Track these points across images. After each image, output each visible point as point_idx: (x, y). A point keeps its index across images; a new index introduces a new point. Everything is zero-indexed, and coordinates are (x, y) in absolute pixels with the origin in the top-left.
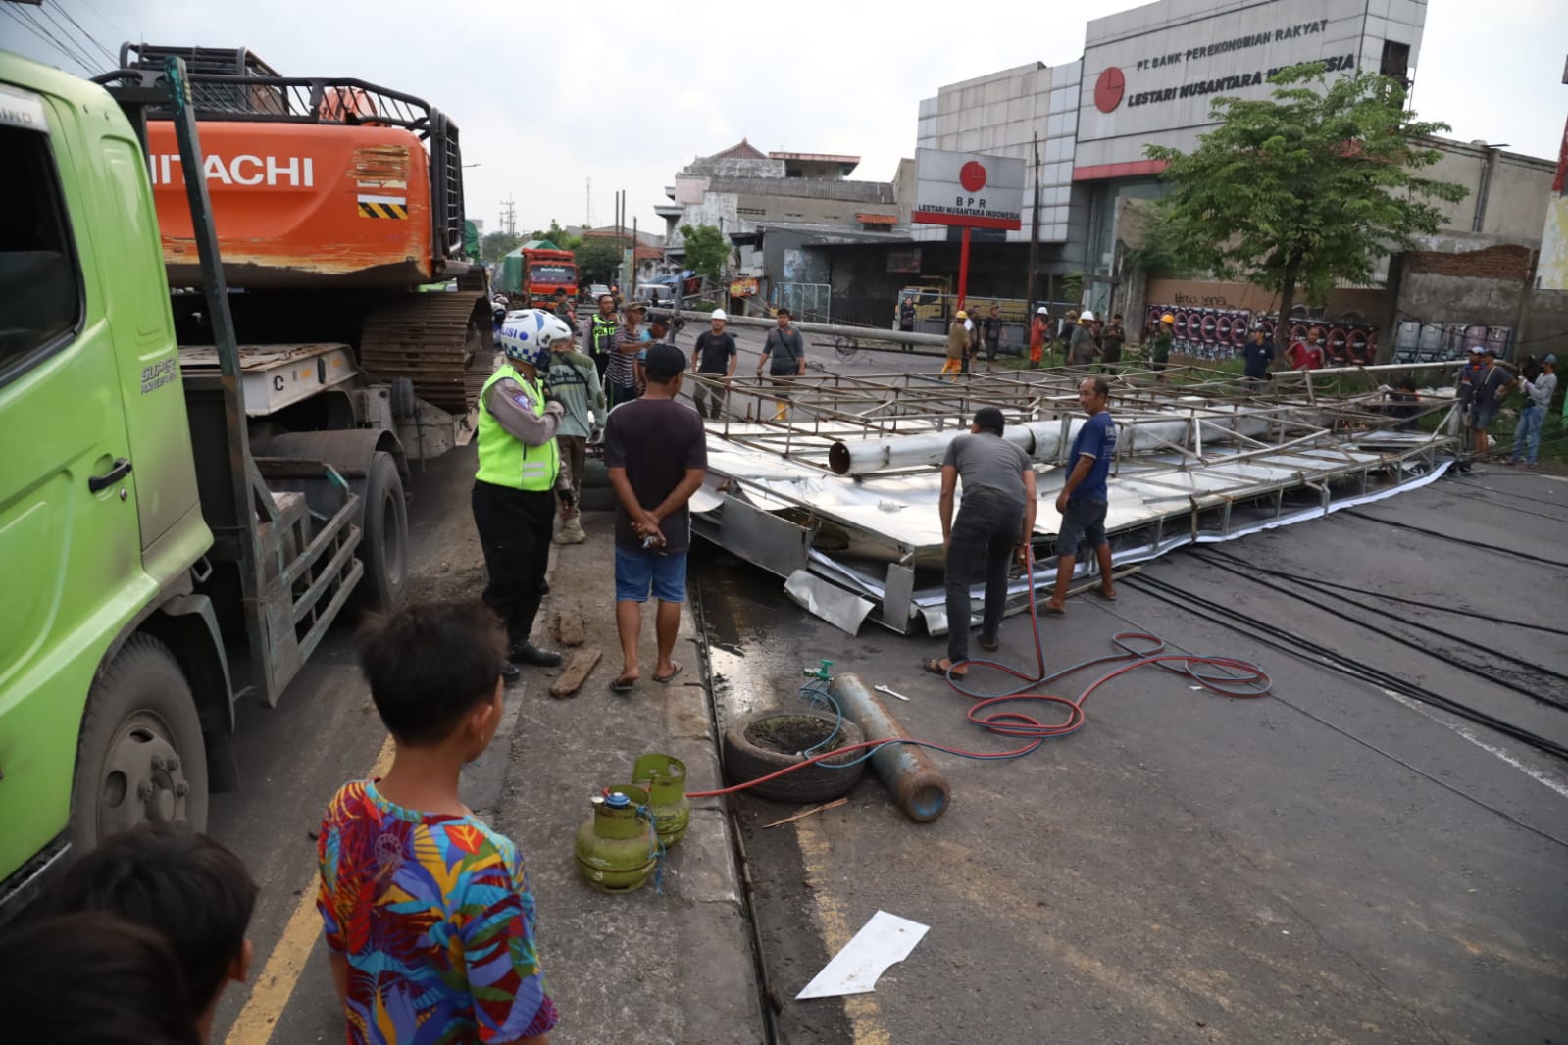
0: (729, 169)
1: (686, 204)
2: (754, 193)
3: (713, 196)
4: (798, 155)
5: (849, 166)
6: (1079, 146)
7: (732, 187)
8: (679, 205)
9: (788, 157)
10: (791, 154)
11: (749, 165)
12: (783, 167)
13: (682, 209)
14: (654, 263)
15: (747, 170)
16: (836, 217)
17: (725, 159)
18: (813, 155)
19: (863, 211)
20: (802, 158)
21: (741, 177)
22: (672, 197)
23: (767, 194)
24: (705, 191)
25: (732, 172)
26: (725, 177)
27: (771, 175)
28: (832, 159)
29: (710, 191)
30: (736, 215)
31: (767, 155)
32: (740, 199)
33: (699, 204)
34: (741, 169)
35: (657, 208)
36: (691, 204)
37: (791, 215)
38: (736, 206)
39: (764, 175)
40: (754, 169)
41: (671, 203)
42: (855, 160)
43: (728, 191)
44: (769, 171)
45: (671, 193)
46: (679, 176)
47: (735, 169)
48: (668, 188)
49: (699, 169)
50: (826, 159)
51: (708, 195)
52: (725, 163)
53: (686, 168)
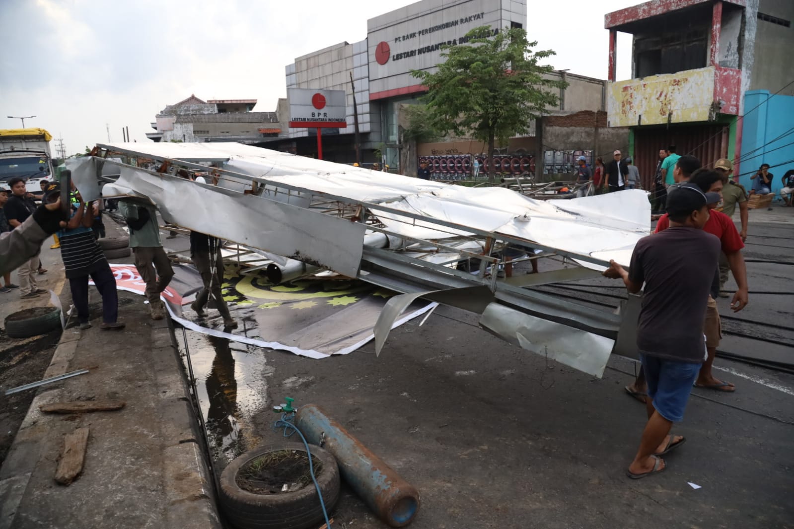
0: (186, 111)
1: (164, 131)
2: (202, 122)
3: (179, 126)
4: (223, 101)
5: (251, 105)
6: (371, 82)
7: (189, 119)
8: (160, 132)
9: (218, 102)
10: (220, 101)
11: (197, 108)
12: (216, 108)
13: (162, 134)
14: (149, 165)
15: (196, 110)
16: (248, 132)
17: (183, 106)
18: (231, 100)
19: (262, 127)
20: (226, 102)
21: (193, 115)
22: (156, 128)
23: (209, 122)
24: (173, 123)
25: (188, 112)
26: (184, 115)
27: (210, 112)
28: (242, 102)
29: (177, 122)
30: (193, 135)
31: (206, 102)
32: (194, 126)
33: (172, 130)
34: (192, 111)
35: (147, 134)
36: (166, 131)
37: (223, 132)
38: (192, 129)
39: (206, 113)
40: (200, 110)
41: (155, 131)
42: (255, 102)
43: (186, 122)
44: (208, 110)
45: (155, 126)
46: (158, 116)
47: (189, 111)
48: (152, 124)
49: (169, 112)
50: (239, 102)
51: (175, 125)
52: (183, 108)
53: (162, 112)
